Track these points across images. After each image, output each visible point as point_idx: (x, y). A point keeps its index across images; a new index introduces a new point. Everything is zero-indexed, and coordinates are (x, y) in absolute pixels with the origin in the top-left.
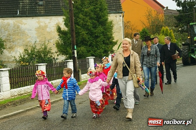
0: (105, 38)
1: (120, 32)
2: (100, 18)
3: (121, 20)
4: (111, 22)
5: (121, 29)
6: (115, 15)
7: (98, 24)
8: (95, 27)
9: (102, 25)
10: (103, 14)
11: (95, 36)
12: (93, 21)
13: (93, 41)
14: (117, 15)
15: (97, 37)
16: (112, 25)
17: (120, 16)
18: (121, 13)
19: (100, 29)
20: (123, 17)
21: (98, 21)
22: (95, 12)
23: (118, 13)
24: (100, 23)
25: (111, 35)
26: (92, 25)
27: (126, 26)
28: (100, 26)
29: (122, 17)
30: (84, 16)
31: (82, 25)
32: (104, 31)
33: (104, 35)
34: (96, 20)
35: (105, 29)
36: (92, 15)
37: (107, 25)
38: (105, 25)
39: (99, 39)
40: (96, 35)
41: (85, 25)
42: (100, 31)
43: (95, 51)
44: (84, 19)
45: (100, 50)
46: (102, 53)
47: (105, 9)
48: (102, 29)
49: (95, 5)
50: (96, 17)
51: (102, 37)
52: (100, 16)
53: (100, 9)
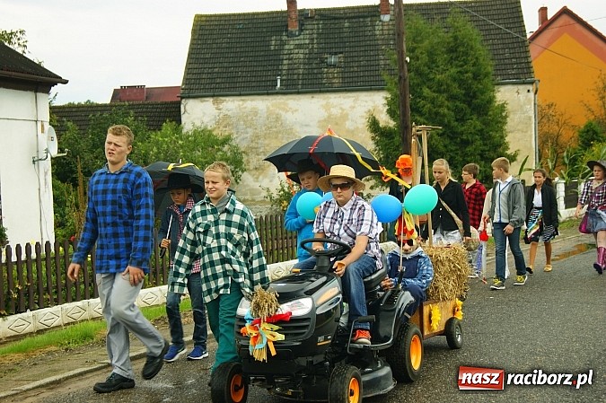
0: (485, 145)
1: (526, 132)
2: (475, 96)
3: (529, 100)
4: (502, 107)
5: (530, 124)
6: (515, 88)
7: (469, 111)
8: (462, 120)
9: (479, 115)
10: (480, 87)
11: (462, 140)
12: (458, 103)
13: (457, 154)
14: (521, 87)
15: (466, 143)
16: (504, 114)
17: (529, 91)
18: (532, 83)
19: (475, 123)
20: (536, 93)
21: (469, 105)
22: (461, 83)
23: (524, 83)
24: (473, 109)
25: (502, 137)
26: (453, 114)
27: (543, 116)
28: (475, 117)
29: (532, 94)
30: (434, 92)
31: (430, 114)
32: (484, 127)
33: (483, 139)
34: (464, 102)
35: (486, 124)
36: (456, 90)
37: (490, 113)
38: (486, 114)
39: (469, 149)
40: (464, 137)
41: (437, 114)
42: (474, 128)
44: (434, 98)
47: (486, 75)
48: (478, 123)
49: (462, 66)
50: (464, 95)
51: (478, 143)
52: (474, 93)
53: (474, 74)
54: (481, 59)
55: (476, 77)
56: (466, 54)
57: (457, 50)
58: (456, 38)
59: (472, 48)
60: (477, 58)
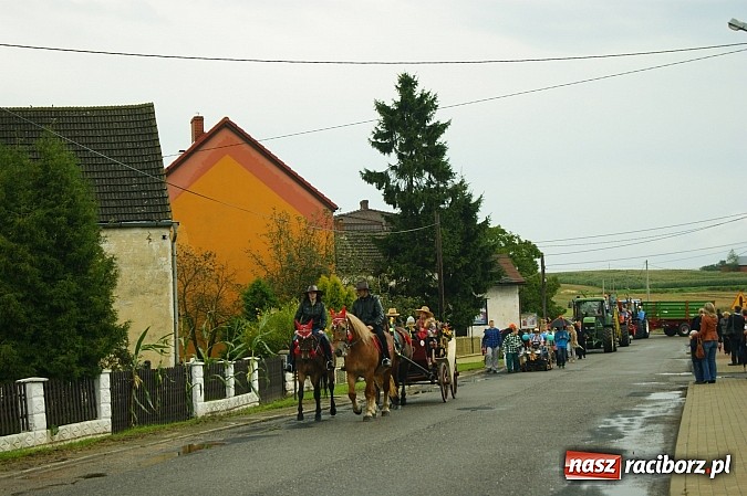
0: (84, 314)
2: (69, 248)
4: (110, 264)
5: (167, 283)
6: (145, 233)
7: (61, 267)
8: (51, 279)
9: (76, 273)
10: (78, 235)
11: (51, 307)
12: (46, 257)
13: (45, 326)
14: (153, 232)
15: (58, 311)
16: (112, 273)
18: (168, 226)
19: (69, 284)
20: (174, 241)
21: (62, 258)
23: (157, 227)
24: (68, 265)
25: (108, 304)
26: (38, 271)
28: (69, 276)
29: (168, 242)
30: (13, 241)
32: (82, 289)
33: (81, 306)
34: (55, 255)
35: (85, 286)
36: (43, 239)
37: (91, 271)
38: (86, 273)
39: (62, 319)
40: (55, 303)
41: (16, 270)
42: (68, 290)
43: (50, 359)
44: (12, 250)
45: (65, 354)
46: (74, 366)
47: (87, 220)
48: (74, 285)
49: (53, 206)
50: (55, 246)
51: (74, 311)
52: (69, 243)
53: (69, 218)
54: (80, 198)
55: (72, 221)
56: (60, 191)
57: (47, 185)
58: (46, 168)
59: (67, 184)
60: (73, 197)
